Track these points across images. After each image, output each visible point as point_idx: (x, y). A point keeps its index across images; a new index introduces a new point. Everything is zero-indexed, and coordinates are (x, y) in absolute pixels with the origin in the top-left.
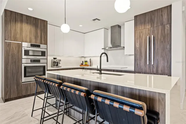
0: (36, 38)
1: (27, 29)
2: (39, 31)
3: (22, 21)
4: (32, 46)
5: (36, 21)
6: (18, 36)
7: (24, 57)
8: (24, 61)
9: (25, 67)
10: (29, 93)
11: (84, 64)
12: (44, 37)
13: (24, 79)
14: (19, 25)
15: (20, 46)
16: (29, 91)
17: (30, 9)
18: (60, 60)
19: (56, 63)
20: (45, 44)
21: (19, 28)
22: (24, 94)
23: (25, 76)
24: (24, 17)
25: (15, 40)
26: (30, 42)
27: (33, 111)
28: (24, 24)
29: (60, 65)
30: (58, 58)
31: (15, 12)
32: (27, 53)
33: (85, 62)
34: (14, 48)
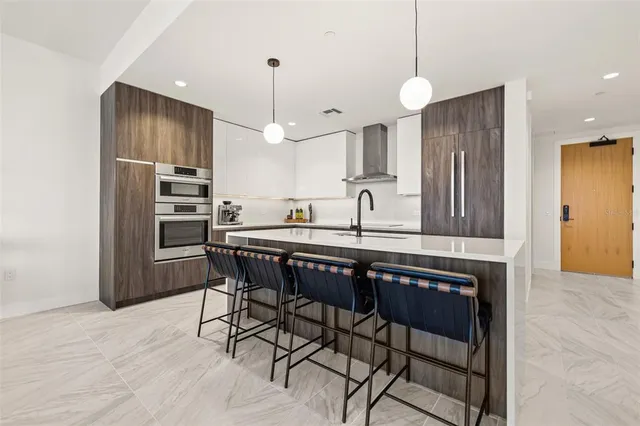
0: (187, 151)
1: (164, 132)
2: (194, 136)
3: (154, 112)
4: (179, 171)
5: (186, 111)
6: (147, 147)
7: (158, 197)
8: (158, 208)
9: (162, 225)
10: (170, 288)
11: (294, 217)
12: (206, 151)
13: (160, 254)
14: (147, 122)
15: (150, 172)
16: (171, 282)
17: (181, 84)
18: (240, 208)
19: (229, 214)
20: (206, 168)
21: (148, 130)
22: (159, 288)
23: (162, 246)
24: (160, 101)
25: (140, 156)
26: (174, 162)
27: (201, 323)
28: (159, 119)
29: (239, 219)
30: (235, 202)
31: (140, 89)
32: (166, 188)
33: (297, 211)
34: (137, 177)
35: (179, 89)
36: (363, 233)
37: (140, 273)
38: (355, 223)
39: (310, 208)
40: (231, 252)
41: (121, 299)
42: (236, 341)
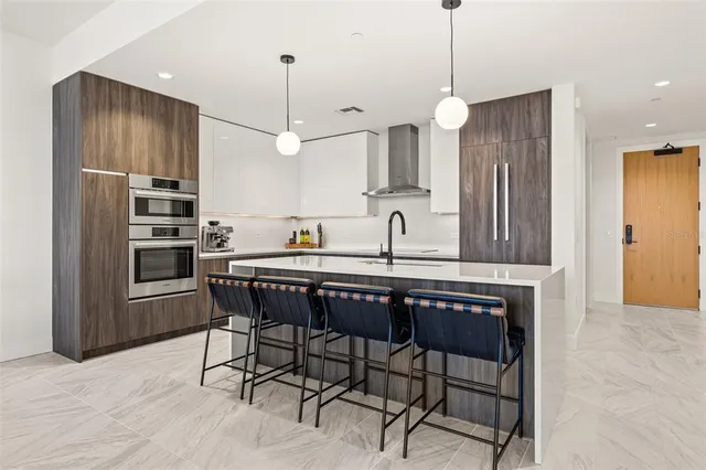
0: (167, 158)
1: (140, 133)
2: (175, 139)
3: (128, 109)
4: (158, 184)
5: (166, 106)
6: (118, 153)
7: (133, 218)
8: (133, 232)
9: (138, 252)
10: (148, 334)
11: (298, 241)
12: (190, 157)
13: (136, 290)
14: (119, 120)
15: (122, 186)
16: (148, 326)
17: (165, 76)
18: (230, 230)
19: (218, 238)
20: (190, 179)
21: (120, 131)
22: (134, 334)
23: (138, 280)
24: (134, 95)
25: (110, 165)
26: (151, 174)
27: (204, 370)
28: (133, 116)
29: (230, 244)
30: (224, 223)
31: (110, 81)
32: (142, 206)
33: (302, 233)
34: (107, 192)
35: (162, 81)
36: (394, 261)
37: (111, 313)
38: (386, 249)
39: (320, 229)
40: (246, 284)
41: (89, 348)
42: (254, 385)
